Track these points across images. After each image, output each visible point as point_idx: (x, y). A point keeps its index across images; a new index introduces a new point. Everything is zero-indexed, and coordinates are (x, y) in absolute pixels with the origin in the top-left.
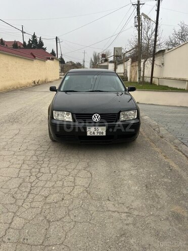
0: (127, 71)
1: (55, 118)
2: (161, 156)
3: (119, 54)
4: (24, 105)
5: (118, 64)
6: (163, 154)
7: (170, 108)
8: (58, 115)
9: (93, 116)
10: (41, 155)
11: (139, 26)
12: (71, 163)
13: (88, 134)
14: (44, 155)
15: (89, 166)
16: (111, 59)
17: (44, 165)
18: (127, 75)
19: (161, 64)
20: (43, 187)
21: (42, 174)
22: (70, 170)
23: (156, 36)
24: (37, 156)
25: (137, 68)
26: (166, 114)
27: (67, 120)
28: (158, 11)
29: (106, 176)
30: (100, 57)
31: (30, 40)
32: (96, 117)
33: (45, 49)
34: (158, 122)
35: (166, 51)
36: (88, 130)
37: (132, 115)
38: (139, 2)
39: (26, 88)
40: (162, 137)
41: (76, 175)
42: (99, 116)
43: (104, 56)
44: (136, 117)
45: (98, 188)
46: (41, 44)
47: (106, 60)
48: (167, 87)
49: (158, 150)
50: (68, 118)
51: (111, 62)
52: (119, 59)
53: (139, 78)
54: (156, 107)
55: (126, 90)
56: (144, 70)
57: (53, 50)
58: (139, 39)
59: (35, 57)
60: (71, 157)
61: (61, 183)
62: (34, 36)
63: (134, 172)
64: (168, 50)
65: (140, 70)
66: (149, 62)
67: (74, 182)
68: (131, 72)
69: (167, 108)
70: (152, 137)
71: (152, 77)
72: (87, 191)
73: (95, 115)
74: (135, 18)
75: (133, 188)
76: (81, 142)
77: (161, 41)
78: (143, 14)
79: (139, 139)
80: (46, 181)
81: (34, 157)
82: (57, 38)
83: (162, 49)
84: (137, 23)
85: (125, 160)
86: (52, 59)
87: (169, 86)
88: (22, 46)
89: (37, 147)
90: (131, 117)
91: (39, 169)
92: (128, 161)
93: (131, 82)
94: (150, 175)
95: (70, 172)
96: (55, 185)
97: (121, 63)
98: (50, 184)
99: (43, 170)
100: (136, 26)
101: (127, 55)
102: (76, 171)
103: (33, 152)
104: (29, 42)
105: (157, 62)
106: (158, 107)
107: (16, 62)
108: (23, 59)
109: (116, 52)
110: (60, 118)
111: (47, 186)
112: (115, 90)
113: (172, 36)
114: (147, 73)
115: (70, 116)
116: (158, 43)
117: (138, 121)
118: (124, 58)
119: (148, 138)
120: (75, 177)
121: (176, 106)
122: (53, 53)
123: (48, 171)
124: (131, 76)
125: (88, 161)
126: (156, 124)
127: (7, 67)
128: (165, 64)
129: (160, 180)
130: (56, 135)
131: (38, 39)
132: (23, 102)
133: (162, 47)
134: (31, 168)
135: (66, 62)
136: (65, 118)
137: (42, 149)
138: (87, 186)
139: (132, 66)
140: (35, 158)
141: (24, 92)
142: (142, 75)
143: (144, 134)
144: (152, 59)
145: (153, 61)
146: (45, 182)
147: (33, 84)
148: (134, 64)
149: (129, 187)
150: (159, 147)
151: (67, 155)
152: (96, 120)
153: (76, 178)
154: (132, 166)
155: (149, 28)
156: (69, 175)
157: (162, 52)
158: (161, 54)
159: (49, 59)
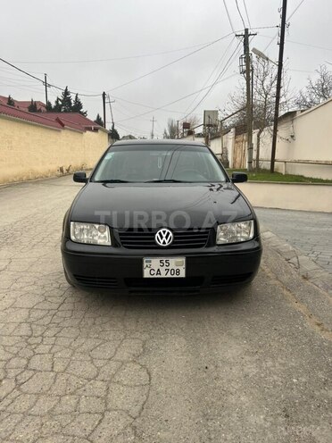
0: (227, 151)
1: (73, 238)
2: (310, 324)
3: (214, 122)
4: (35, 210)
5: (212, 139)
6: (315, 319)
7: (313, 216)
8: (82, 230)
9: (157, 235)
10: (41, 322)
11: (248, 72)
12: (105, 341)
13: (146, 274)
14: (47, 320)
15: (145, 351)
16: (200, 130)
17: (42, 349)
18: (227, 157)
19: (289, 137)
20: (25, 414)
21: (31, 373)
22: (99, 363)
23: (279, 87)
24: (31, 323)
25: (246, 145)
26: (308, 228)
27: (100, 242)
28: (282, 44)
29: (185, 379)
30: (181, 127)
31: (58, 99)
32: (164, 236)
33: (84, 114)
34: (293, 244)
35: (298, 114)
36: (145, 264)
37: (243, 232)
38: (246, 30)
39: (46, 180)
40: (305, 278)
41: (113, 375)
42: (171, 234)
43: (186, 125)
44: (251, 236)
45: (164, 417)
46: (78, 105)
47: (191, 133)
48: (302, 176)
49: (302, 308)
50: (102, 237)
51: (199, 135)
52: (213, 129)
53: (250, 162)
54: (284, 213)
55: (227, 180)
56: (258, 147)
57: (98, 116)
58: (249, 94)
59: (63, 125)
60: (107, 327)
61: (73, 402)
62: (66, 93)
63: (252, 370)
64: (302, 111)
65: (251, 149)
66: (266, 133)
67: (105, 400)
68: (234, 152)
69: (306, 215)
70: (285, 278)
71: (273, 160)
72: (134, 428)
73: (161, 231)
74: (241, 58)
75: (252, 419)
76: (131, 292)
77: (288, 96)
78: (254, 50)
79: (257, 282)
80: (38, 394)
81: (24, 325)
82: (104, 94)
83: (290, 110)
84: (245, 67)
85: (230, 334)
86: (96, 130)
87: (306, 175)
88: (44, 109)
89: (36, 300)
90: (242, 236)
91: (29, 360)
92: (236, 338)
93: (234, 169)
94: (290, 376)
95: (99, 369)
96: (58, 410)
97: (216, 136)
98: (45, 405)
99: (36, 363)
100: (243, 72)
101: (228, 123)
102: (113, 364)
103: (24, 313)
104: (57, 102)
105: (282, 132)
106: (289, 214)
107: (27, 134)
108: (40, 129)
109: (207, 118)
110: (85, 238)
111: (35, 410)
112: (206, 180)
113: (305, 90)
114: (265, 153)
115: (107, 233)
116: (282, 100)
117: (257, 245)
118: (221, 129)
119: (277, 279)
120: (109, 382)
121: (323, 212)
122: (99, 121)
123: (48, 366)
124: (235, 159)
125: (145, 336)
126: (291, 248)
127: (10, 142)
128: (297, 137)
129: (317, 393)
130: (75, 275)
131: (73, 98)
132: (32, 204)
133: (290, 106)
134: (10, 356)
135: (121, 137)
136: (96, 238)
137: (47, 306)
138: (135, 411)
139: (237, 142)
140: (25, 330)
141: (40, 186)
142: (254, 156)
143: (267, 270)
144: (272, 127)
145: (275, 131)
146: (34, 398)
147: (59, 173)
148: (240, 138)
149: (241, 418)
150: (302, 301)
151: (98, 321)
152: (164, 243)
153: (112, 386)
154: (247, 353)
155: (265, 74)
156: (95, 378)
157: (291, 115)
158: (289, 119)
159: (90, 129)
